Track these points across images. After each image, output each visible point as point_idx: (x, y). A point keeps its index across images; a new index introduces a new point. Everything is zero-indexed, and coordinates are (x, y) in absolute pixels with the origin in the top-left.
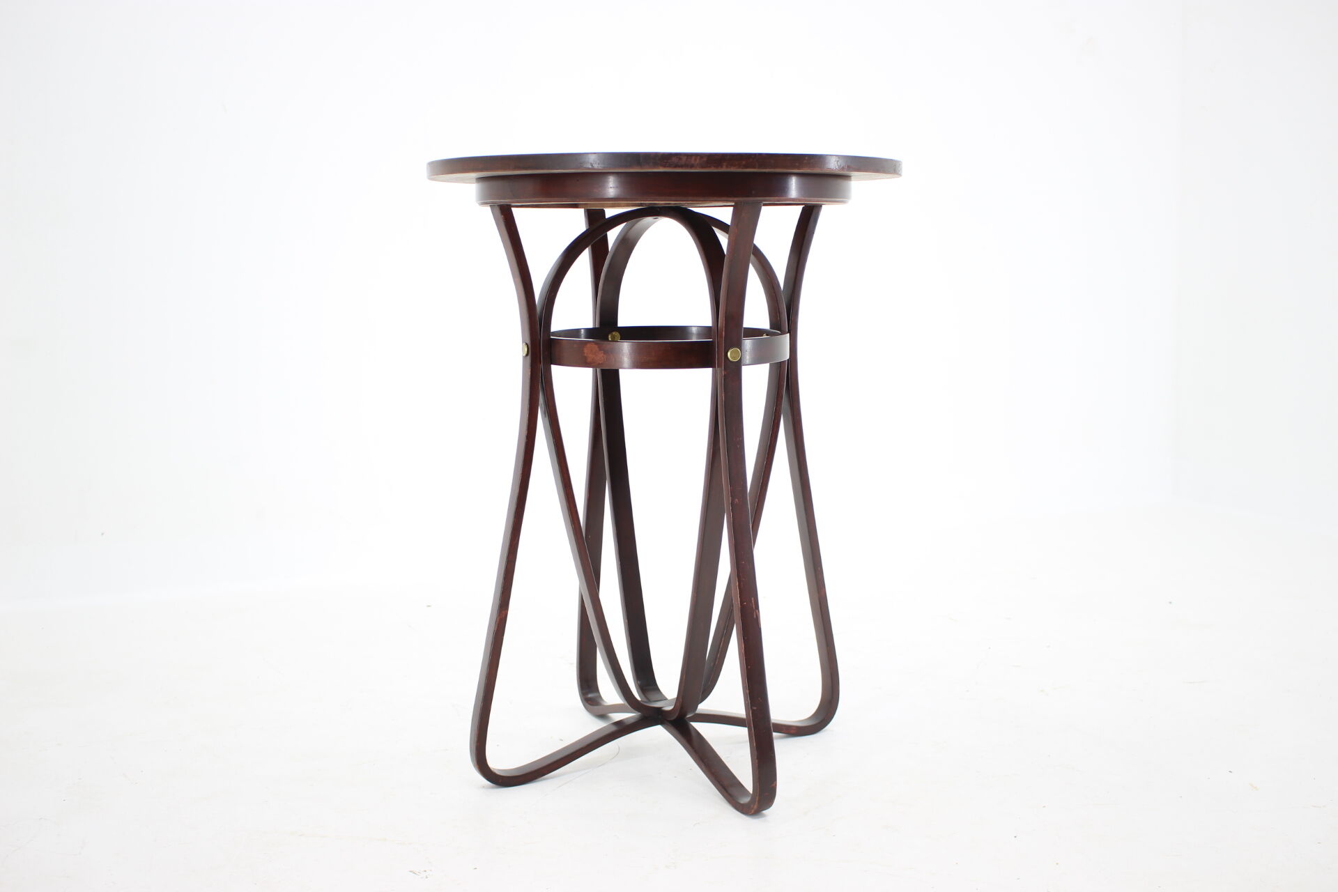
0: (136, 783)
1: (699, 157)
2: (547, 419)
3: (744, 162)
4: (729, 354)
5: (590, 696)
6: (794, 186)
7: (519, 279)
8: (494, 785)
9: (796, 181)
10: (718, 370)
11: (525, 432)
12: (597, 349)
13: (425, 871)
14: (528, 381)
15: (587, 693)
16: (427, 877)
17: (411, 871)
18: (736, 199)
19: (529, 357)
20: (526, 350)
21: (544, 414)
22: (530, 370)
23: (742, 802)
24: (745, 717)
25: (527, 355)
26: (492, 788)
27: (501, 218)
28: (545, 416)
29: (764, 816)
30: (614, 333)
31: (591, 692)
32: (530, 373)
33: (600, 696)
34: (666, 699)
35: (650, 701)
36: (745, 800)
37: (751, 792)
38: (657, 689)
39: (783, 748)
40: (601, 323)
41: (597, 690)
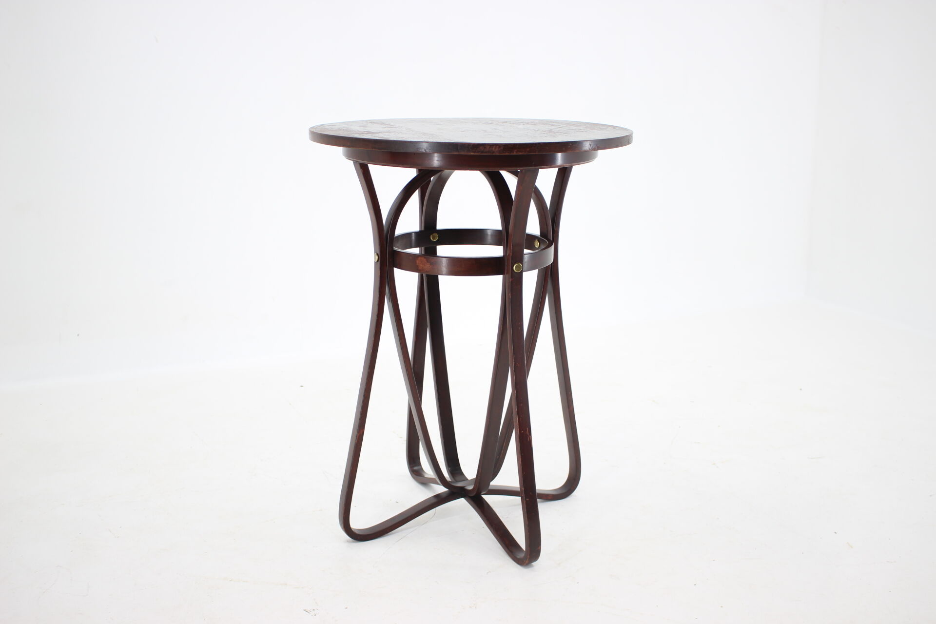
0: (118, 537)
1: (498, 146)
2: (391, 303)
3: (528, 150)
4: (514, 267)
5: (416, 468)
6: (560, 157)
7: (372, 211)
8: (354, 540)
9: (561, 155)
10: (507, 276)
11: (376, 313)
12: (426, 261)
13: (314, 610)
14: (378, 279)
15: (414, 467)
16: (315, 615)
17: (305, 610)
18: (521, 168)
19: (379, 263)
20: (377, 257)
21: (389, 300)
22: (379, 272)
23: (518, 557)
24: (519, 490)
25: (378, 261)
26: (354, 542)
27: (360, 171)
28: (390, 301)
29: (532, 566)
30: (434, 234)
31: (416, 466)
32: (379, 274)
33: (422, 469)
34: (467, 479)
35: (457, 481)
36: (521, 555)
37: (525, 550)
38: (462, 474)
39: (545, 510)
40: (426, 227)
41: (420, 465)
